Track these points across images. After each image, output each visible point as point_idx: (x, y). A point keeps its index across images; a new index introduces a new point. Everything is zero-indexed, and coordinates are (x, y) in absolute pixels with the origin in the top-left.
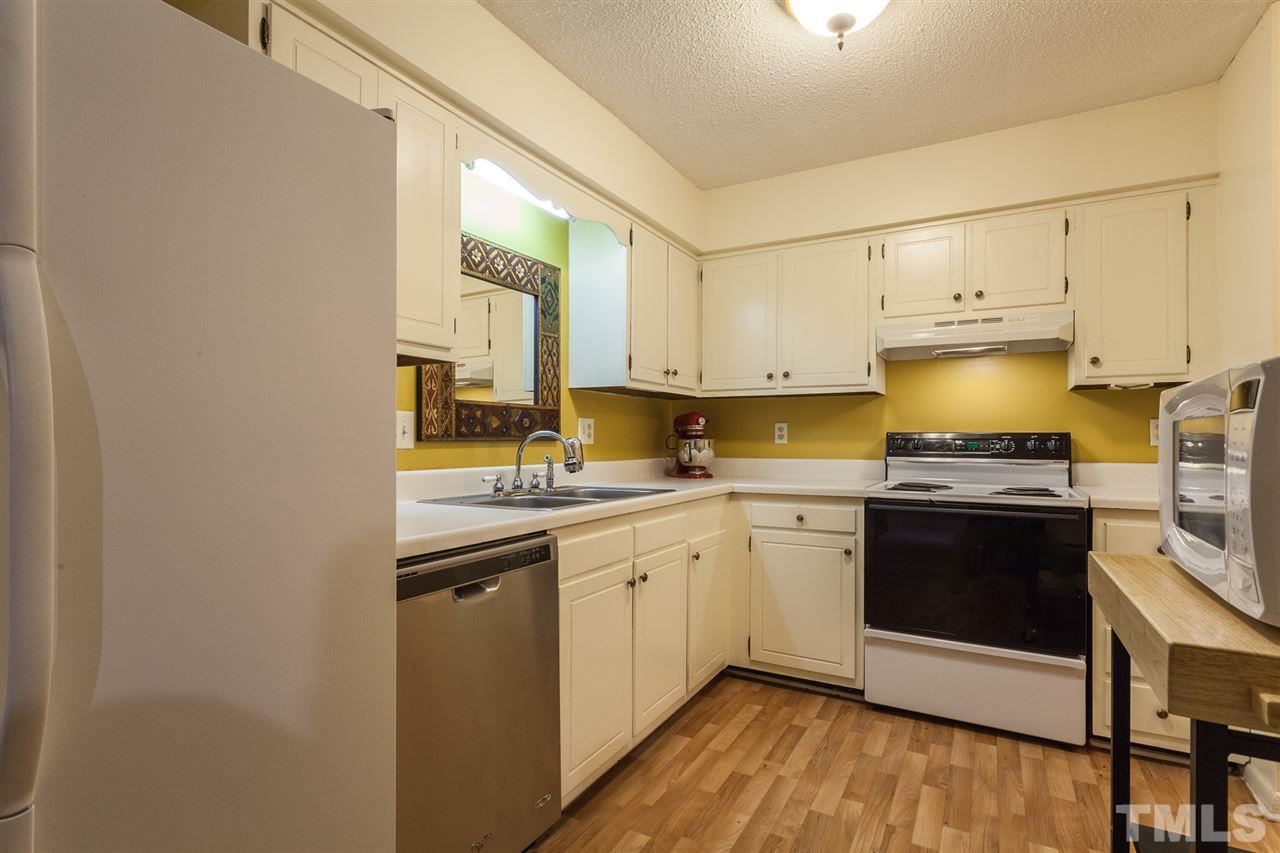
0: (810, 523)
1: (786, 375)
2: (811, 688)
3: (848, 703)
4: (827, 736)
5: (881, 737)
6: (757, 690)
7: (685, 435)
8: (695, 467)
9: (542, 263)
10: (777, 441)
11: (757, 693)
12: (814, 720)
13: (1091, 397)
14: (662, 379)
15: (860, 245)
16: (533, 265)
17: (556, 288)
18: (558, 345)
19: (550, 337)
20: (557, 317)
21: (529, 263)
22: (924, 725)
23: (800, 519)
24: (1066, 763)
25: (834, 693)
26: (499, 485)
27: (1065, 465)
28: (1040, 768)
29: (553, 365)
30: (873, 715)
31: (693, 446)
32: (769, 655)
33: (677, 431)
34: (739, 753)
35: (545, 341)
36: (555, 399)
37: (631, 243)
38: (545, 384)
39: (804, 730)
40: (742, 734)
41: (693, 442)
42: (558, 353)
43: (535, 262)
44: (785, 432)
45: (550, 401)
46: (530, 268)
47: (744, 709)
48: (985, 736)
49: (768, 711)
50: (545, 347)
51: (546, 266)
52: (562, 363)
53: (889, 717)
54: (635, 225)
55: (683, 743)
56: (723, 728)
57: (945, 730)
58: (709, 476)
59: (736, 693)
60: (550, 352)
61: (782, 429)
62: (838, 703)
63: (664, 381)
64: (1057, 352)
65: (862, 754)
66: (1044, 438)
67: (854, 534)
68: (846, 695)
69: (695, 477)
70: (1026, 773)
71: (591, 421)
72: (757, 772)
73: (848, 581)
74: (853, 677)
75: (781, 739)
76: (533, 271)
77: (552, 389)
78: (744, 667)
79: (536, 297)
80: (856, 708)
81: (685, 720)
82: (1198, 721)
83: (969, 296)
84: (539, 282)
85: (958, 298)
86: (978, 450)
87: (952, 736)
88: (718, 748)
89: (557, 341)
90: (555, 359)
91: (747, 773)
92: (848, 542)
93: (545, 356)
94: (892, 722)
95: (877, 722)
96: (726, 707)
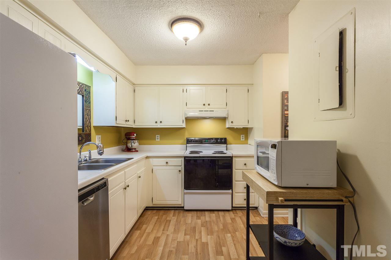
0: (170, 164)
1: (161, 122)
2: (169, 208)
3: (180, 211)
4: (177, 220)
5: (190, 218)
6: (155, 212)
7: (129, 139)
8: (133, 149)
9: (85, 85)
10: (157, 140)
11: (155, 213)
12: (172, 217)
13: (231, 130)
14: (124, 123)
15: (181, 88)
16: (82, 85)
17: (90, 93)
18: (90, 112)
19: (88, 109)
20: (90, 103)
21: (81, 84)
22: (198, 212)
23: (167, 163)
24: (228, 214)
25: (176, 209)
27: (225, 145)
28: (224, 217)
29: (89, 119)
30: (187, 212)
31: (132, 142)
32: (158, 202)
33: (126, 138)
34: (155, 231)
35: (86, 111)
36: (89, 130)
37: (116, 81)
38: (86, 125)
39: (171, 220)
40: (154, 226)
41: (132, 141)
42: (90, 115)
43: (83, 84)
44: (159, 137)
45: (88, 131)
46: (81, 86)
47: (153, 218)
48: (212, 212)
49: (159, 218)
50: (86, 113)
51: (86, 85)
52: (91, 118)
53: (190, 212)
54: (117, 75)
55: (138, 233)
56: (148, 226)
57: (203, 212)
58: (137, 151)
59: (149, 214)
60: (88, 114)
61: (158, 137)
62: (177, 211)
63: (125, 124)
64: (224, 119)
65: (186, 223)
66: (221, 139)
67: (181, 166)
68: (180, 209)
69: (133, 152)
70: (221, 218)
71: (100, 136)
72: (161, 235)
73: (180, 178)
74: (181, 203)
75: (165, 225)
76: (82, 87)
78: (151, 206)
79: (83, 96)
80: (182, 211)
81: (137, 226)
82: (270, 204)
83: (206, 105)
84: (84, 91)
85: (204, 105)
86: (208, 142)
87: (205, 214)
88: (149, 231)
89: (90, 110)
90: (89, 116)
91: (159, 236)
92: (180, 168)
93: (86, 116)
94: (191, 213)
95: (188, 214)
96: (147, 219)
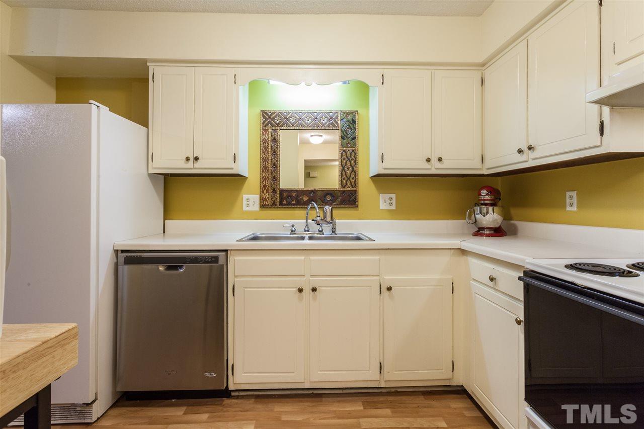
10: (568, 209)
16: (335, 113)
17: (354, 122)
19: (349, 150)
20: (355, 138)
21: (331, 114)
23: (491, 279)
26: (293, 229)
29: (351, 165)
32: (479, 391)
35: (343, 153)
36: (353, 184)
37: (383, 83)
38: (344, 176)
42: (356, 158)
44: (575, 200)
45: (349, 185)
50: (344, 156)
51: (344, 112)
54: (388, 70)
60: (349, 158)
61: (572, 197)
71: (394, 195)
76: (334, 117)
77: (351, 179)
84: (339, 122)
89: (355, 152)
90: (353, 162)
93: (344, 161)
